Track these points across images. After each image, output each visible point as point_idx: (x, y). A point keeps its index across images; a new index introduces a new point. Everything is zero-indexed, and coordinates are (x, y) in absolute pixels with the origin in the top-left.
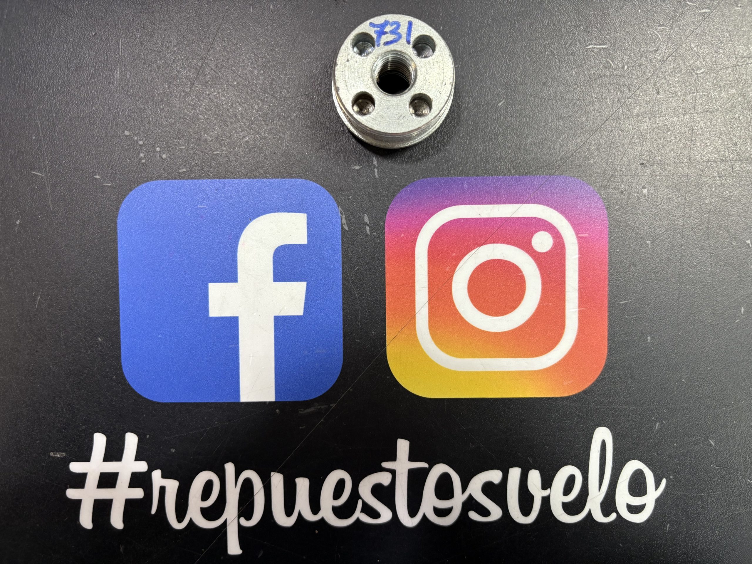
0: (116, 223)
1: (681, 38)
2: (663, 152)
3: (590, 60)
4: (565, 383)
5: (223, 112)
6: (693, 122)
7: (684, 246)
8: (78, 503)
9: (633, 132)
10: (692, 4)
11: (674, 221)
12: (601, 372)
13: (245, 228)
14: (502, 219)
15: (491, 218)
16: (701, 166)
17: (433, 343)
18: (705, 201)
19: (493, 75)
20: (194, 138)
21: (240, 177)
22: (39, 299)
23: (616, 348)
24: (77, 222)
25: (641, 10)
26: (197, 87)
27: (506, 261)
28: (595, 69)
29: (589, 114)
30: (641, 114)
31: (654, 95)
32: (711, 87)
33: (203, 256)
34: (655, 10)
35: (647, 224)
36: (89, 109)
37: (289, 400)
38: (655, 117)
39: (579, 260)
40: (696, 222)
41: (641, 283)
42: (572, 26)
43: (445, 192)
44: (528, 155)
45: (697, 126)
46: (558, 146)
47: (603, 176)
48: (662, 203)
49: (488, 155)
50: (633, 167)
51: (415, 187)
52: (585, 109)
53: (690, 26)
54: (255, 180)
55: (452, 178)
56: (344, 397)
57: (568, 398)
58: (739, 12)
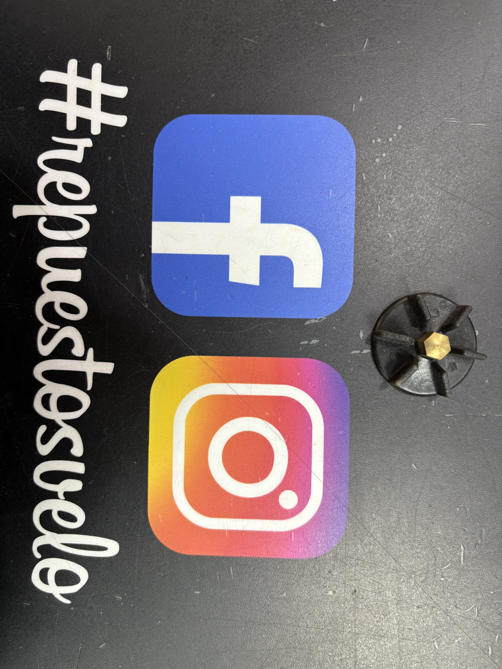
0: (318, 115)
1: (466, 628)
2: (366, 610)
3: (450, 548)
4: (160, 516)
5: (415, 215)
6: (391, 637)
7: (280, 627)
8: (65, 70)
9: (384, 584)
10: (496, 639)
11: (303, 618)
12: (169, 549)
13: (310, 232)
14: (311, 464)
15: (311, 454)
16: (351, 644)
17: (200, 398)
18: (320, 646)
19: (439, 460)
20: (393, 188)
21: (356, 228)
22: (251, 41)
23: (190, 562)
24: (321, 78)
25: (493, 593)
26: (439, 193)
27: (272, 466)
28: (442, 552)
29: (402, 545)
30: (400, 591)
31: (417, 603)
32: (421, 654)
33: (285, 192)
34: (492, 606)
35: (302, 594)
36: (422, 94)
37: (152, 266)
38: (397, 604)
39: (270, 532)
40: (302, 637)
41: (248, 586)
42: (482, 532)
43: (336, 413)
44: (367, 489)
45: (387, 641)
46: (374, 516)
47: (345, 556)
48: (320, 608)
49: (368, 453)
50: (353, 583)
51: (341, 387)
52: (407, 542)
53: (477, 637)
54: (353, 242)
55: (349, 421)
56: (154, 316)
57: (146, 517)
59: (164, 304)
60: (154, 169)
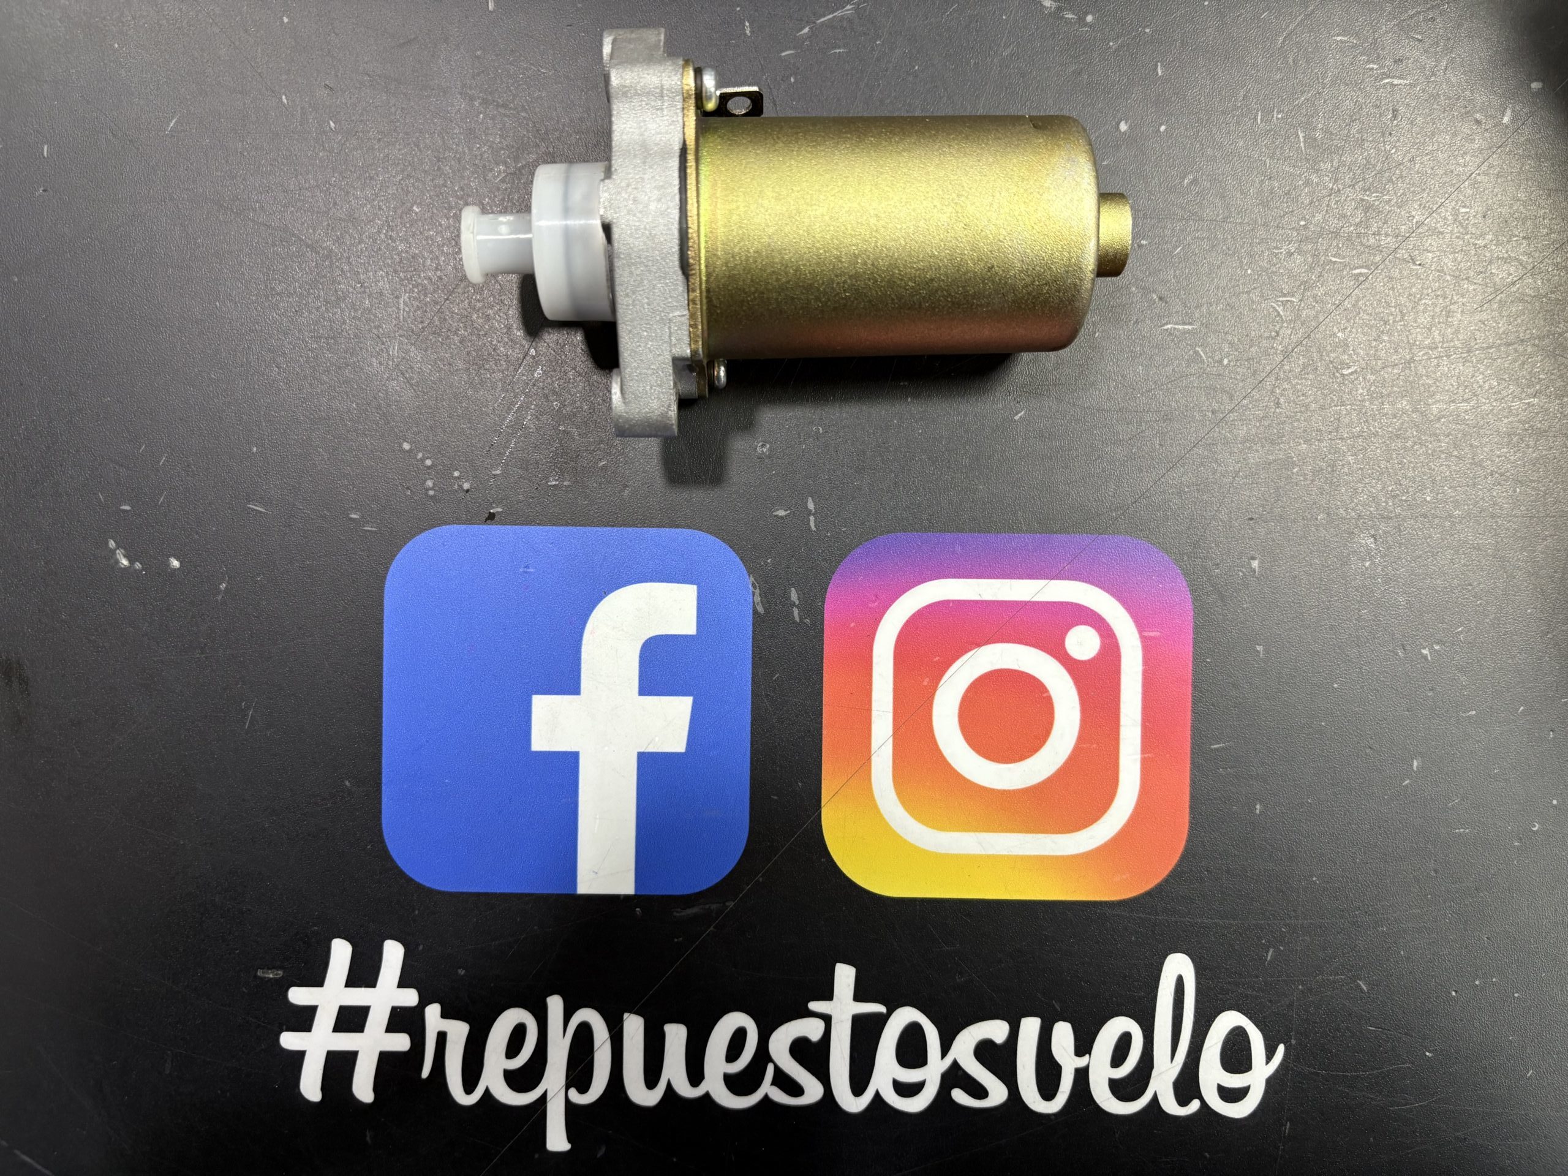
0: (383, 593)
1: (1316, 317)
2: (1285, 500)
4: (1117, 878)
8: (299, 1057)
10: (1337, 260)
12: (1178, 862)
13: (595, 607)
14: (1017, 603)
15: (997, 602)
17: (901, 806)
18: (1353, 582)
20: (516, 457)
21: (590, 524)
22: (252, 715)
23: (1203, 822)
25: (1251, 270)
27: (1022, 673)
28: (1176, 363)
29: (1165, 435)
30: (1249, 438)
31: (1270, 408)
32: (1367, 397)
33: (525, 651)
34: (1275, 270)
36: (347, 406)
37: (657, 893)
39: (1144, 675)
43: (923, 557)
44: (1061, 500)
45: (1340, 460)
46: (1112, 487)
47: (1187, 537)
48: (1282, 584)
50: (1236, 523)
51: (875, 548)
52: (1159, 427)
53: (1333, 296)
55: (937, 534)
56: (749, 890)
57: (1120, 903)
58: (1417, 274)
59: (726, 872)
60: (482, 891)
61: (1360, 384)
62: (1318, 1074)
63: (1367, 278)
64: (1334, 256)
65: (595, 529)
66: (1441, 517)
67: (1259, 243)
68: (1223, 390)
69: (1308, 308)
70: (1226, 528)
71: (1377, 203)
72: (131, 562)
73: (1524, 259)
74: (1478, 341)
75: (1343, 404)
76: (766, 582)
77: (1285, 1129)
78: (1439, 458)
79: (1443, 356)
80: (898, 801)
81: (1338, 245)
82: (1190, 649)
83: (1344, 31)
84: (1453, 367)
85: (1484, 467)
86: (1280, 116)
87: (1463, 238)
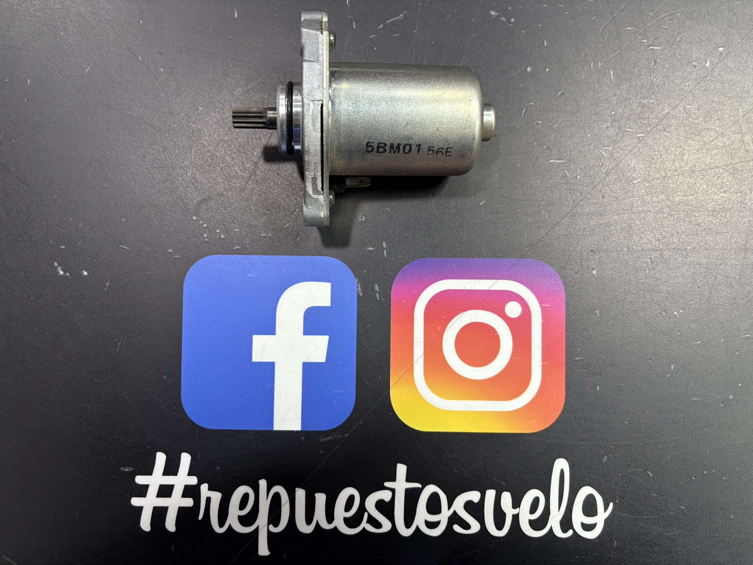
0: (183, 287)
1: (621, 156)
2: (608, 242)
3: (551, 171)
6: (631, 219)
7: (625, 315)
8: (140, 509)
9: (584, 226)
10: (630, 130)
11: (617, 296)
12: (560, 414)
13: (283, 293)
14: (482, 291)
15: (473, 290)
16: (638, 254)
17: (427, 387)
18: (641, 281)
19: (476, 181)
20: (246, 223)
21: (280, 254)
22: (120, 344)
23: (572, 395)
25: (590, 135)
26: (250, 185)
27: (485, 324)
28: (555, 178)
29: (550, 212)
30: (590, 213)
31: (600, 199)
32: (645, 194)
33: (250, 314)
34: (601, 135)
35: (596, 297)
37: (312, 430)
38: (601, 216)
39: (542, 325)
40: (634, 296)
41: (591, 344)
42: (537, 145)
43: (438, 269)
44: (502, 242)
45: (633, 223)
46: (526, 236)
47: (562, 260)
48: (607, 281)
50: (585, 253)
51: (415, 265)
52: (548, 208)
53: (628, 147)
54: (292, 257)
55: (444, 258)
56: (356, 428)
57: (533, 434)
58: (667, 136)
59: (345, 419)
60: (228, 429)
61: (642, 187)
62: (629, 517)
63: (644, 138)
64: (629, 128)
65: (283, 256)
66: (681, 250)
67: (593, 122)
68: (578, 191)
69: (616, 152)
70: (580, 256)
71: (647, 104)
72: (65, 273)
73: (717, 129)
74: (697, 167)
75: (634, 197)
76: (363, 281)
77: (614, 544)
78: (680, 222)
79: (680, 175)
80: (426, 385)
81: (630, 123)
82: (564, 312)
83: (631, 25)
84: (685, 179)
85: (701, 226)
86: (601, 64)
87: (689, 120)
